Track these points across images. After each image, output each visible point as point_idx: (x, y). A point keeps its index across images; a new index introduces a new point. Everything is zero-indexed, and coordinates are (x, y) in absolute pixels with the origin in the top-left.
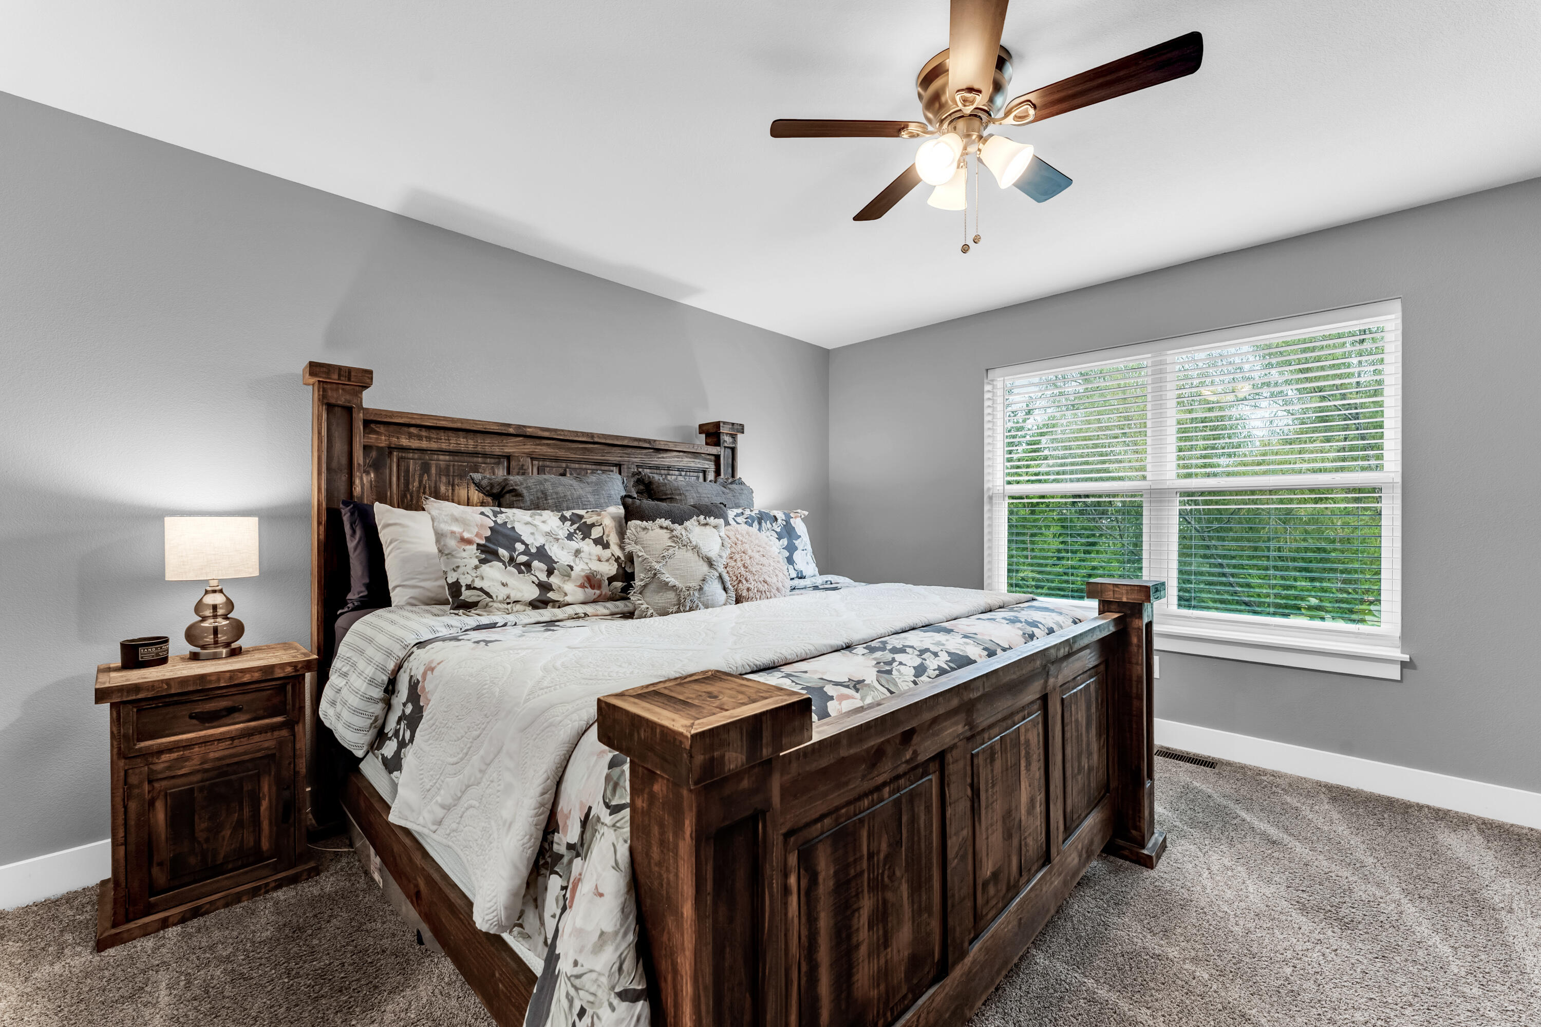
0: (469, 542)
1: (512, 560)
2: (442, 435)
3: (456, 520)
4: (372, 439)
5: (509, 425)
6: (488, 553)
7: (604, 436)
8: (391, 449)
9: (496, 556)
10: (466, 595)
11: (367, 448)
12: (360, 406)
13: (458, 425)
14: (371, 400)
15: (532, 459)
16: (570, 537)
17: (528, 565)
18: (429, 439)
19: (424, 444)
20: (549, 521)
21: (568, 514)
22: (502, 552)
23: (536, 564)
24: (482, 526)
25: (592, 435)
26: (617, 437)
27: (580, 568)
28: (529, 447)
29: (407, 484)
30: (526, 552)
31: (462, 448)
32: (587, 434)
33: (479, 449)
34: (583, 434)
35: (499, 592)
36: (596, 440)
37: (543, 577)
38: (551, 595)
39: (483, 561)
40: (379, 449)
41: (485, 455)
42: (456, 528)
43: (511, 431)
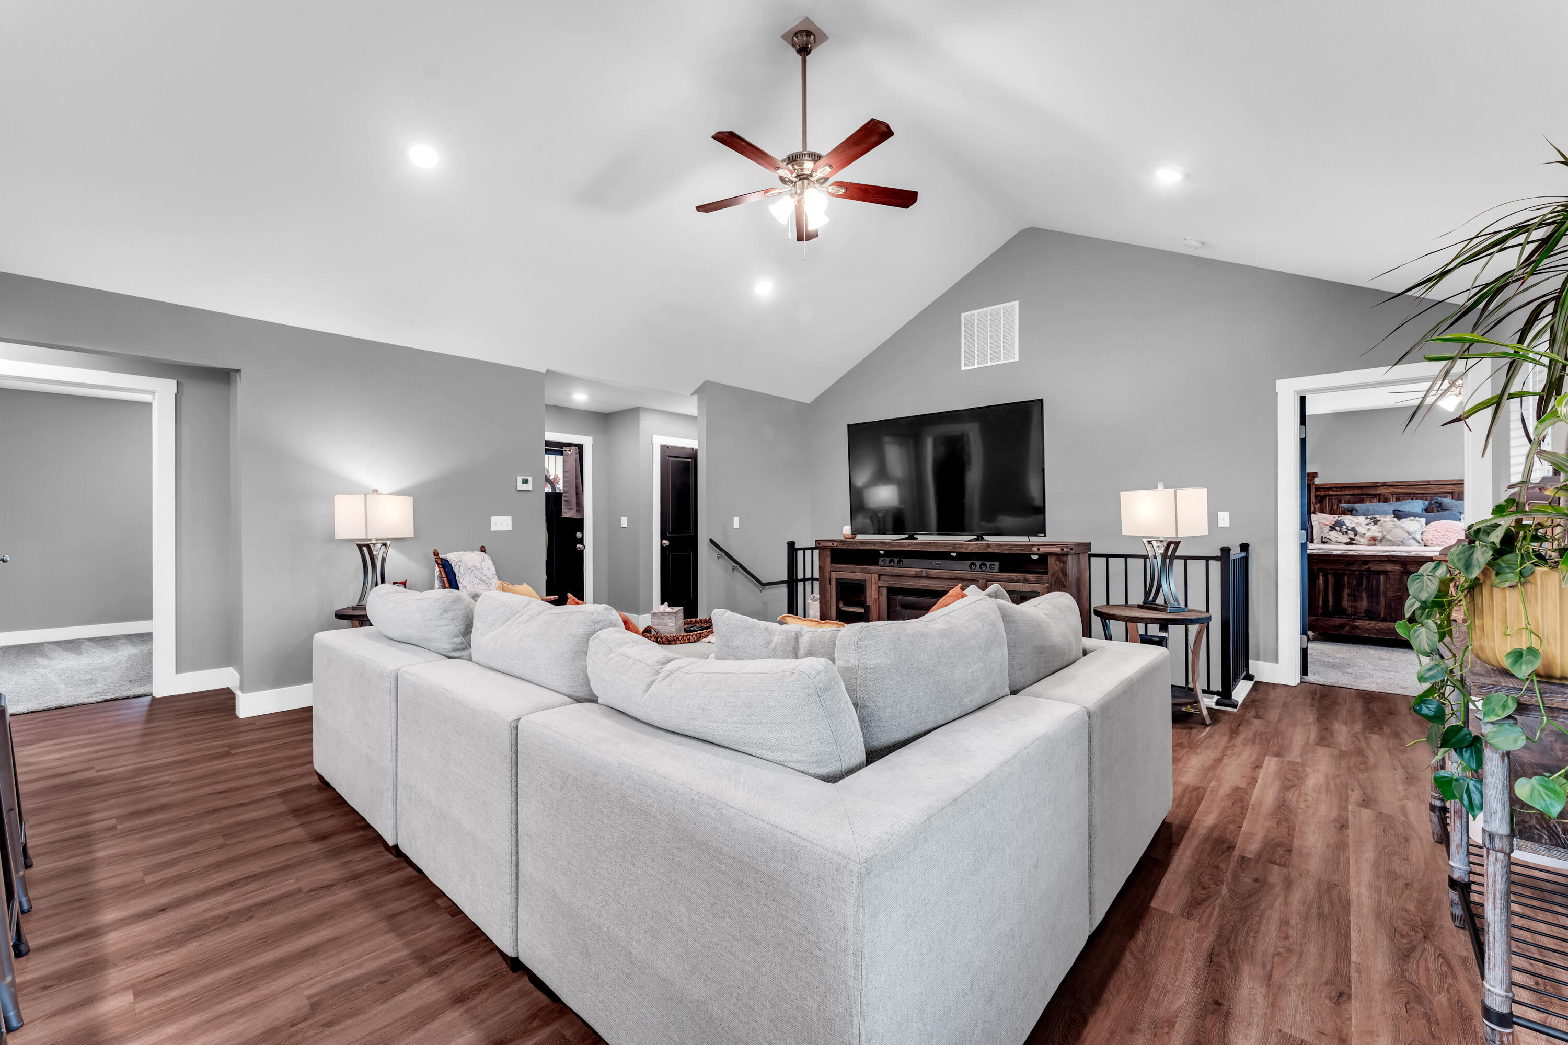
0: (1327, 525)
1: (1340, 531)
2: (1347, 489)
3: (1324, 519)
4: (1318, 493)
5: (1378, 483)
6: (1332, 528)
7: (1437, 481)
8: (1325, 496)
9: (1335, 529)
10: (1324, 540)
11: (1316, 497)
12: (1313, 484)
13: (1353, 485)
14: (1317, 481)
15: (1392, 495)
16: (1368, 524)
17: (1347, 533)
18: (1341, 491)
19: (1339, 493)
20: (1361, 519)
21: (1369, 517)
22: (1337, 528)
23: (1349, 532)
24: (1332, 521)
25: (1429, 482)
26: (1447, 481)
27: (1369, 534)
28: (1391, 490)
29: (1332, 507)
30: (1347, 528)
31: (1356, 493)
32: (1426, 481)
33: (1364, 493)
34: (1422, 481)
35: (1334, 539)
36: (1432, 483)
37: (1352, 536)
38: (1354, 542)
39: (1330, 531)
40: (1321, 496)
41: (1367, 495)
42: (1324, 521)
43: (1379, 485)
